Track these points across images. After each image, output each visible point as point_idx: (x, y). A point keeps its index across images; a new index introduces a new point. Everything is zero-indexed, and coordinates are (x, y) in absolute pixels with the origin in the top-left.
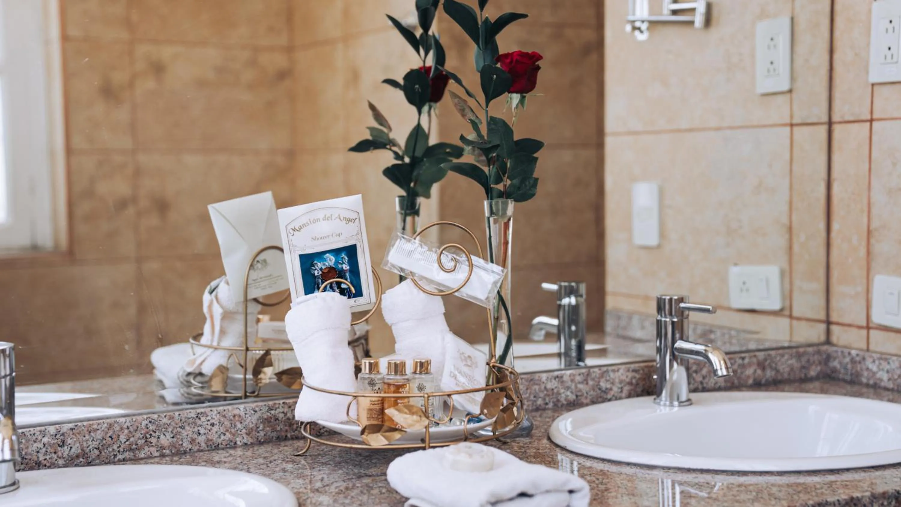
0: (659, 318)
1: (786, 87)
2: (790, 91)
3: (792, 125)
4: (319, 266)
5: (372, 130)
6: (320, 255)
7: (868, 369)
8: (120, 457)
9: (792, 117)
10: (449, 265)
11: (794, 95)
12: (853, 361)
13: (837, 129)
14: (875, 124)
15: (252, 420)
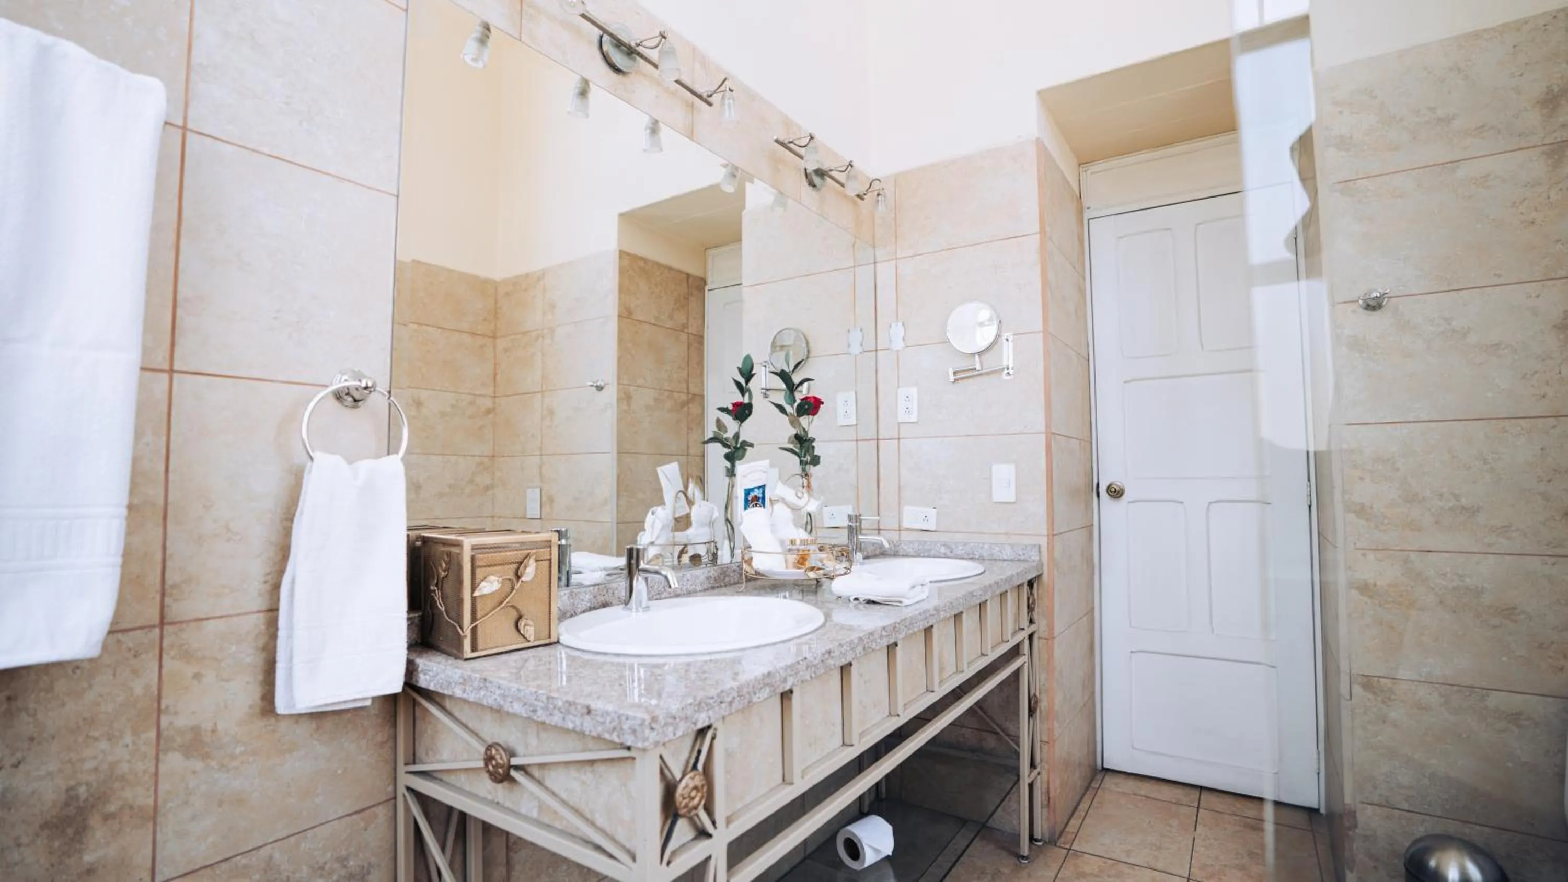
0: (850, 524)
1: (855, 423)
2: (856, 425)
3: (857, 440)
4: (752, 495)
5: (715, 432)
6: (752, 490)
7: (902, 548)
8: (655, 598)
9: (857, 437)
10: (800, 495)
11: (858, 426)
12: (895, 546)
13: (881, 442)
14: (901, 441)
15: (702, 578)
